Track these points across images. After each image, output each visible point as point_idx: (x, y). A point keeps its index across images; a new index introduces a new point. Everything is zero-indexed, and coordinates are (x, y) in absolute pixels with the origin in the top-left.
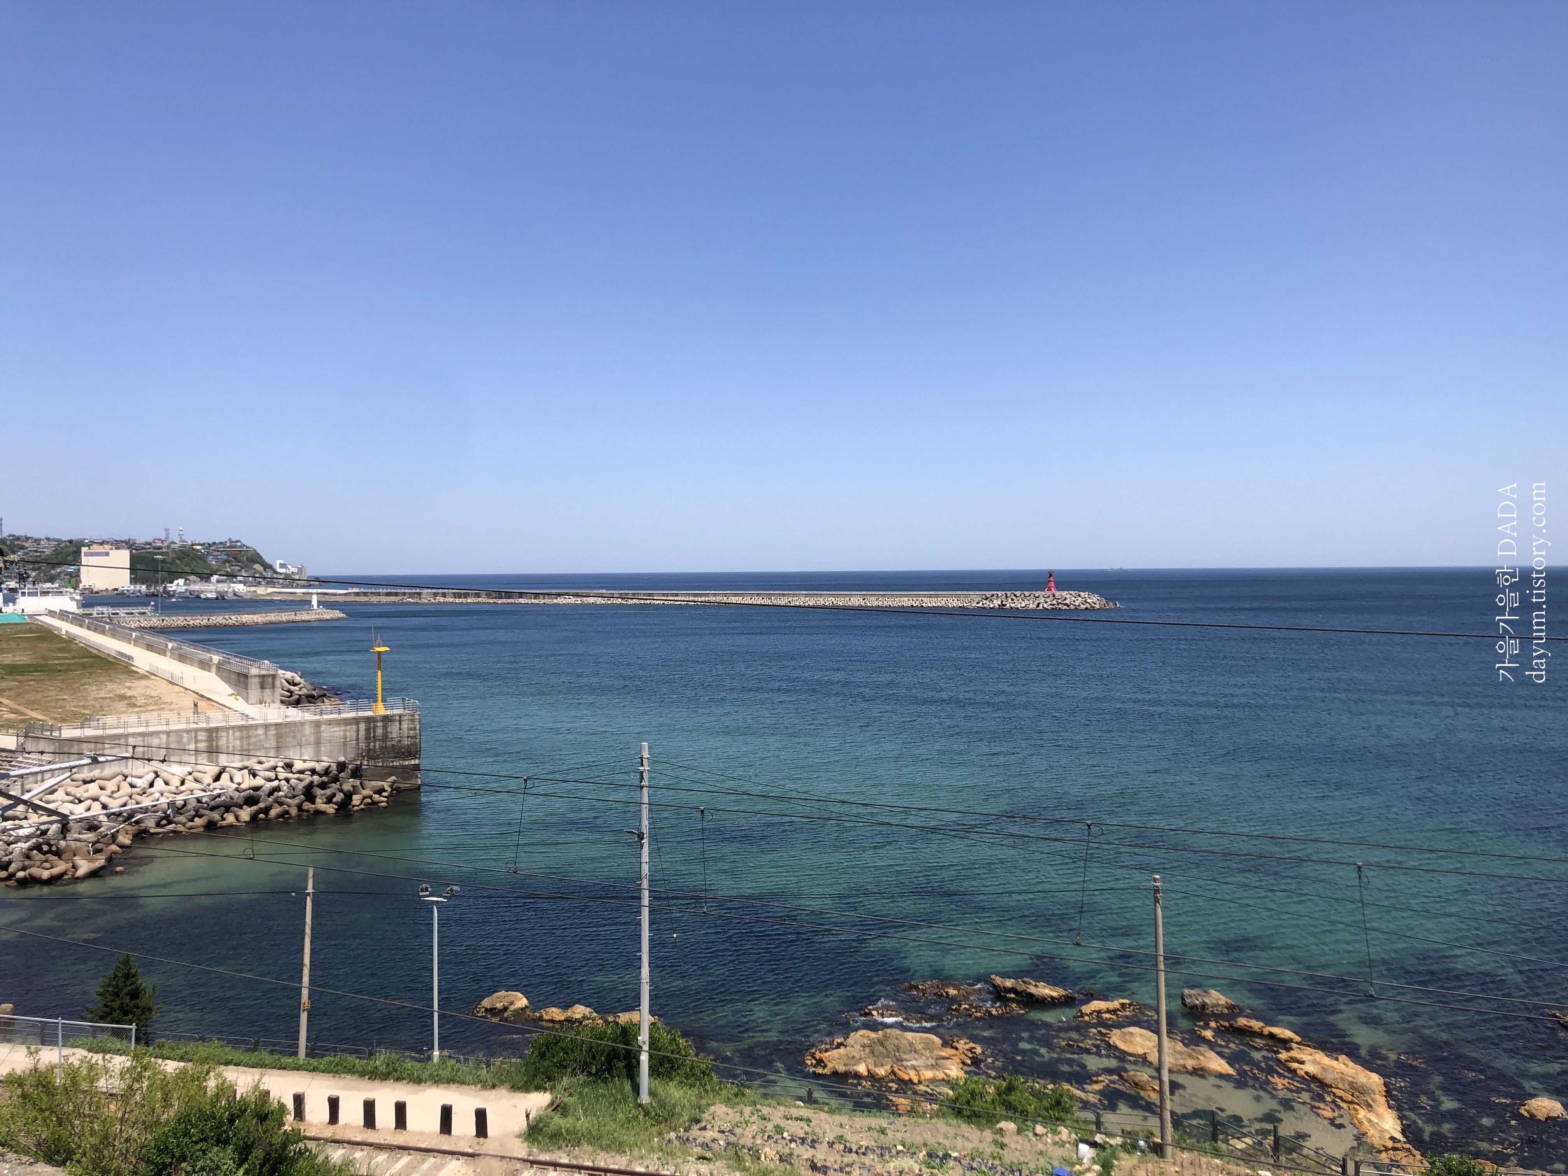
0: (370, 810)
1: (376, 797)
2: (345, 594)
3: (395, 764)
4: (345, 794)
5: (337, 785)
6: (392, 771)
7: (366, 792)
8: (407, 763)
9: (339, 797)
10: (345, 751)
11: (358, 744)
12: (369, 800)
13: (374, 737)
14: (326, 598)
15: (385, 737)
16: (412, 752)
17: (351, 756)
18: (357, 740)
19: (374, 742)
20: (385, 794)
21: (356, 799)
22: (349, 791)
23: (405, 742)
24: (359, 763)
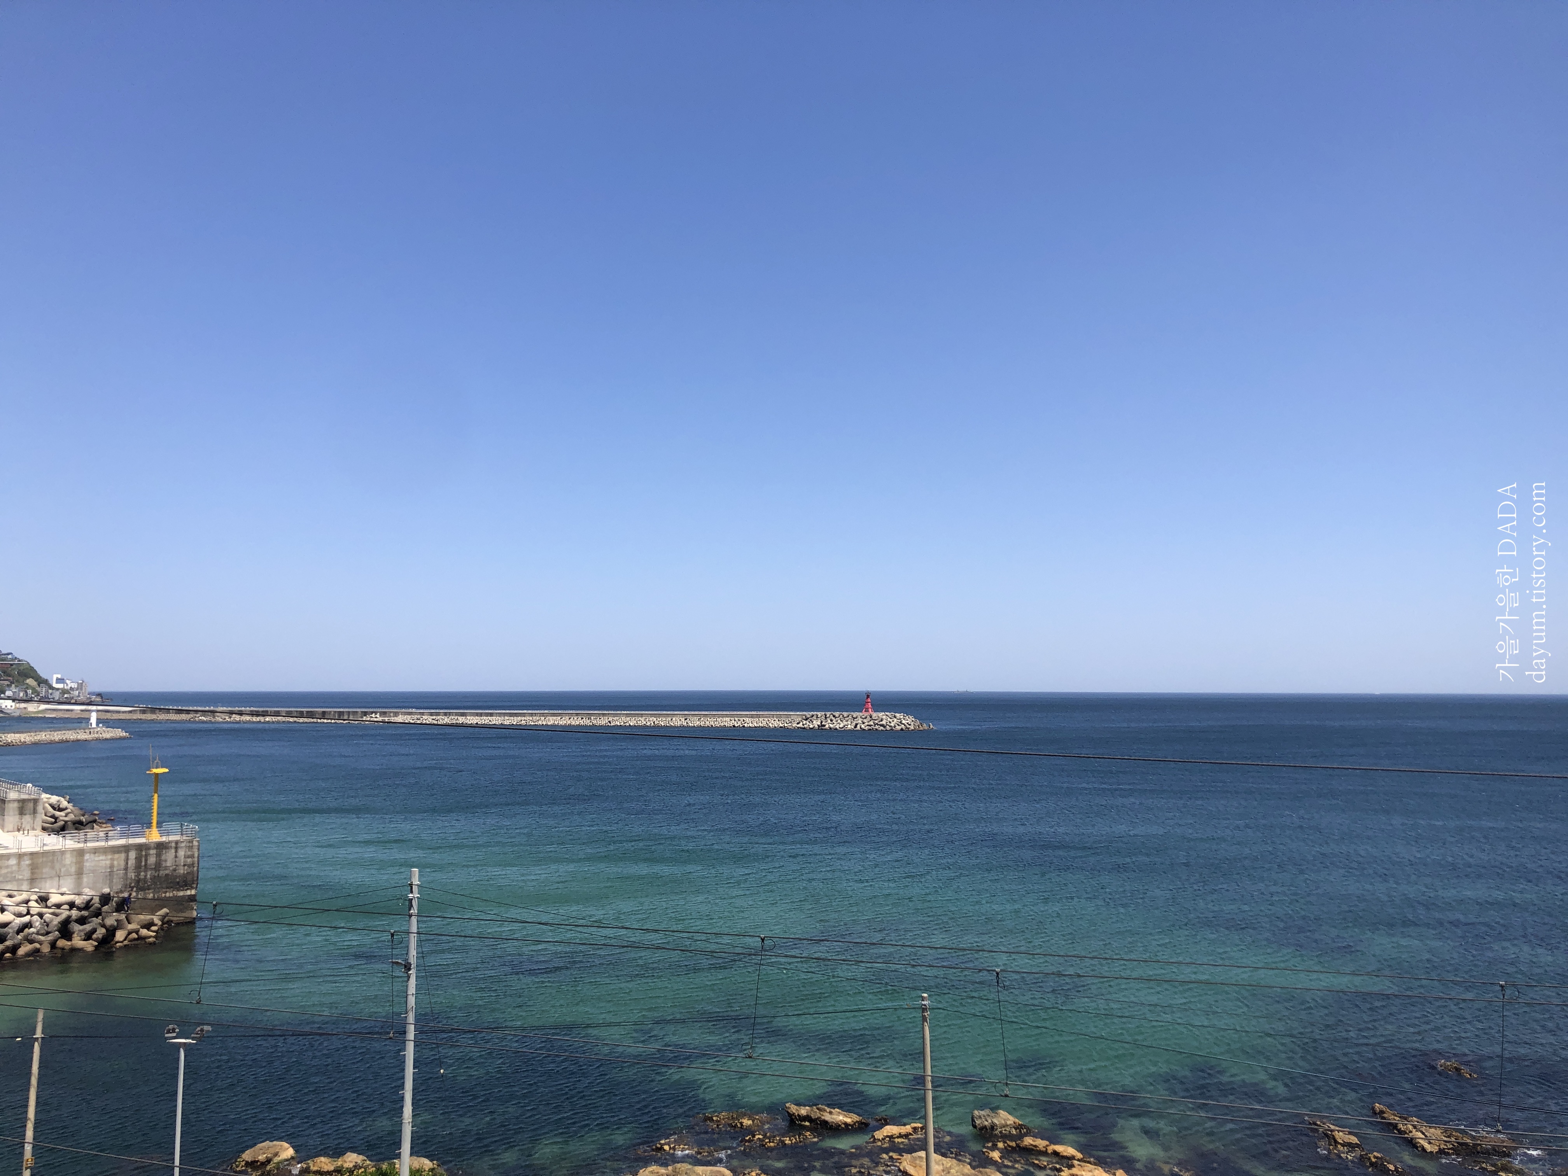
0: (136, 946)
1: (144, 932)
2: (130, 712)
3: (168, 895)
4: (107, 930)
5: (99, 920)
6: (162, 903)
7: (130, 927)
8: (181, 894)
9: (101, 932)
10: (111, 881)
11: (126, 874)
12: (134, 935)
13: (146, 865)
14: (108, 716)
15: (158, 866)
16: (187, 882)
17: (118, 887)
18: (126, 869)
19: (145, 871)
20: (154, 928)
21: (120, 935)
22: (112, 926)
23: (181, 871)
24: (126, 895)
